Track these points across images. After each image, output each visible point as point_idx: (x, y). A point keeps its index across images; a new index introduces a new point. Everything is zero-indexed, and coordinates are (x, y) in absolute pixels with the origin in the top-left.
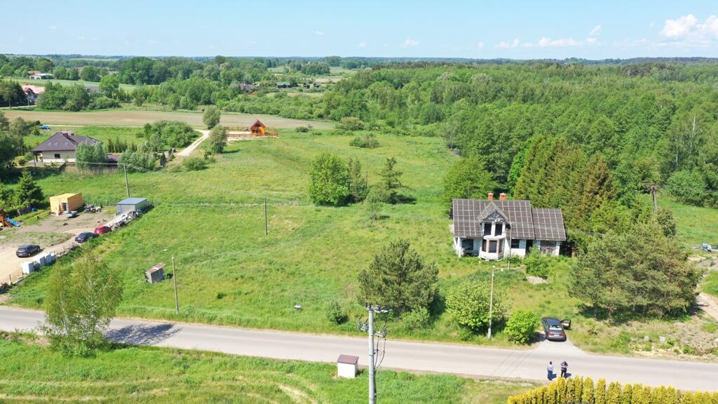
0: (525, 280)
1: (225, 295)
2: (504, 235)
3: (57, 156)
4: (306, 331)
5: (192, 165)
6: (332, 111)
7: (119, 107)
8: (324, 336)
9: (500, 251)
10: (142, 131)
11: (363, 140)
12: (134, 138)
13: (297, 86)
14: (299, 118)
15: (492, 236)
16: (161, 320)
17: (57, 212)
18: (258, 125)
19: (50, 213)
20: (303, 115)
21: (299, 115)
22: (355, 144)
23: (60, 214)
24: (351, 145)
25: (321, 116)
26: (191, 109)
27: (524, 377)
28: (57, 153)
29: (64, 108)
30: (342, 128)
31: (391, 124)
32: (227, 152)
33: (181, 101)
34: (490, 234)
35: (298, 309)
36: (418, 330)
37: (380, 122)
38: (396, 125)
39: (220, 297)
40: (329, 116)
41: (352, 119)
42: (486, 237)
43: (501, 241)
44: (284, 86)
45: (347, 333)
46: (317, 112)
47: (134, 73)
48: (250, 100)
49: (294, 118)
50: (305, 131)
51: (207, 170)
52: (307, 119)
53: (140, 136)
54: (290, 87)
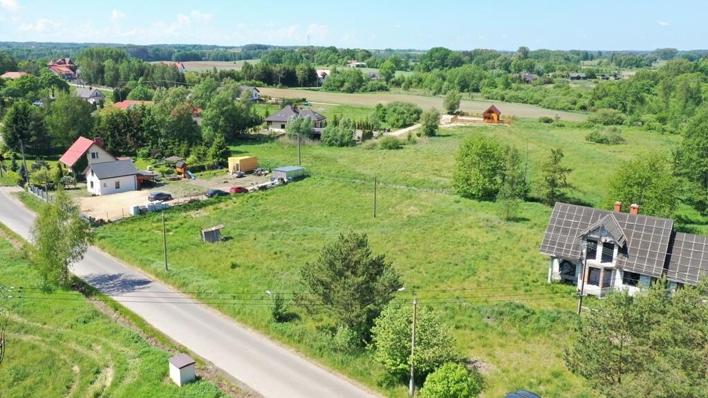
1: (241, 267)
2: (614, 263)
3: (283, 127)
7: (387, 90)
9: (606, 285)
11: (603, 134)
14: (558, 109)
15: (597, 262)
19: (227, 171)
20: (563, 106)
21: (560, 105)
22: (590, 138)
25: (583, 108)
28: (283, 124)
29: (342, 89)
30: (594, 120)
31: (663, 120)
32: (439, 136)
34: (595, 259)
35: (269, 295)
37: (648, 117)
39: (233, 267)
40: (592, 108)
44: (578, 78)
50: (548, 121)
54: (584, 78)
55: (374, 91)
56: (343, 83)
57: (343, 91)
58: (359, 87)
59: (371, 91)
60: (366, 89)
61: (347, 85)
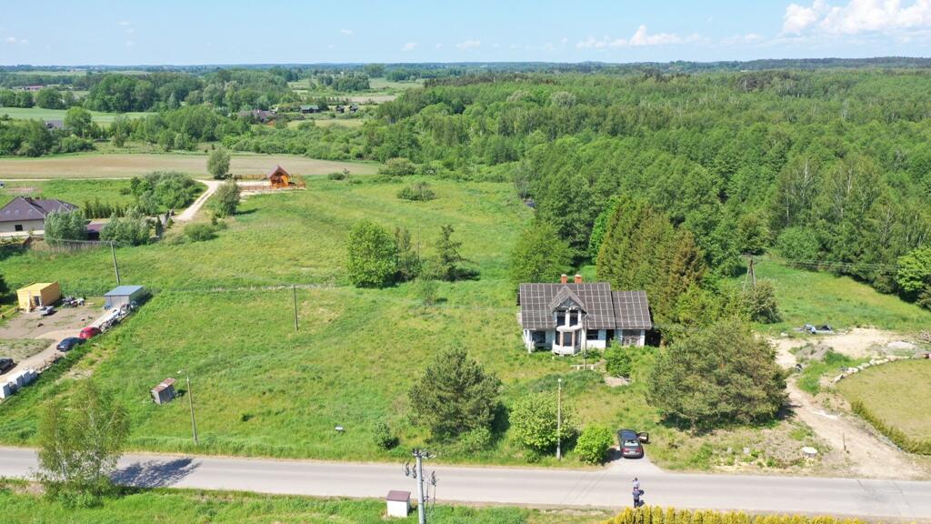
0: (602, 382)
1: (252, 416)
2: (579, 326)
3: (19, 228)
4: (350, 459)
5: (197, 234)
6: (374, 149)
7: (93, 149)
8: (371, 465)
9: (576, 344)
10: (129, 186)
11: (414, 190)
12: (117, 194)
13: (328, 109)
14: (331, 159)
15: (566, 327)
16: (175, 454)
17: (28, 308)
18: (279, 173)
19: (18, 310)
20: (336, 154)
21: (332, 154)
22: (404, 195)
23: (32, 310)
24: (399, 197)
25: (359, 156)
26: (190, 149)
27: (595, 504)
28: (18, 224)
29: (18, 152)
30: (387, 173)
31: (449, 165)
32: (241, 213)
33: (176, 139)
34: (564, 324)
35: (339, 431)
36: (478, 453)
37: (435, 164)
38: (454, 167)
39: (245, 418)
40: (370, 155)
41: (399, 160)
42: (559, 329)
43: (577, 332)
44: (311, 111)
45: (398, 459)
46: (355, 150)
47: (109, 97)
48: (267, 133)
49: (325, 159)
50: (339, 178)
51: (216, 240)
52: (341, 160)
53: (125, 192)
54: (318, 111)
55: (74, 151)
56: (17, 144)
57: (21, 155)
58: (48, 148)
59: (69, 151)
60: (60, 149)
61: (26, 146)
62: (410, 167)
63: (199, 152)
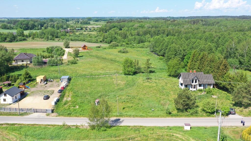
0: (211, 97)
1: (125, 108)
2: (197, 83)
3: (23, 61)
5: (73, 62)
6: (105, 40)
7: (27, 40)
9: (197, 88)
10: (46, 50)
11: (123, 51)
12: (41, 52)
13: (83, 29)
14: (93, 42)
15: (194, 84)
18: (85, 46)
19: (37, 83)
20: (95, 41)
22: (120, 52)
25: (101, 42)
26: (53, 40)
27: (233, 125)
30: (111, 46)
31: (127, 44)
32: (80, 57)
33: (49, 37)
35: (153, 111)
37: (124, 43)
38: (129, 44)
41: (113, 43)
42: (192, 84)
43: (197, 85)
44: (79, 30)
46: (99, 40)
47: (22, 26)
50: (99, 47)
51: (77, 64)
52: (97, 43)
53: (44, 52)
54: (81, 30)
55: (21, 41)
56: (6, 39)
57: (7, 42)
58: (14, 40)
59: (20, 41)
60: (18, 40)
61: (8, 39)
62: (117, 44)
63: (56, 41)
